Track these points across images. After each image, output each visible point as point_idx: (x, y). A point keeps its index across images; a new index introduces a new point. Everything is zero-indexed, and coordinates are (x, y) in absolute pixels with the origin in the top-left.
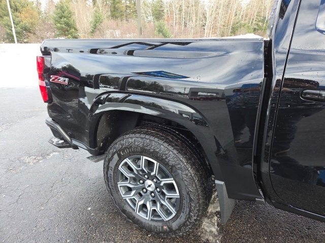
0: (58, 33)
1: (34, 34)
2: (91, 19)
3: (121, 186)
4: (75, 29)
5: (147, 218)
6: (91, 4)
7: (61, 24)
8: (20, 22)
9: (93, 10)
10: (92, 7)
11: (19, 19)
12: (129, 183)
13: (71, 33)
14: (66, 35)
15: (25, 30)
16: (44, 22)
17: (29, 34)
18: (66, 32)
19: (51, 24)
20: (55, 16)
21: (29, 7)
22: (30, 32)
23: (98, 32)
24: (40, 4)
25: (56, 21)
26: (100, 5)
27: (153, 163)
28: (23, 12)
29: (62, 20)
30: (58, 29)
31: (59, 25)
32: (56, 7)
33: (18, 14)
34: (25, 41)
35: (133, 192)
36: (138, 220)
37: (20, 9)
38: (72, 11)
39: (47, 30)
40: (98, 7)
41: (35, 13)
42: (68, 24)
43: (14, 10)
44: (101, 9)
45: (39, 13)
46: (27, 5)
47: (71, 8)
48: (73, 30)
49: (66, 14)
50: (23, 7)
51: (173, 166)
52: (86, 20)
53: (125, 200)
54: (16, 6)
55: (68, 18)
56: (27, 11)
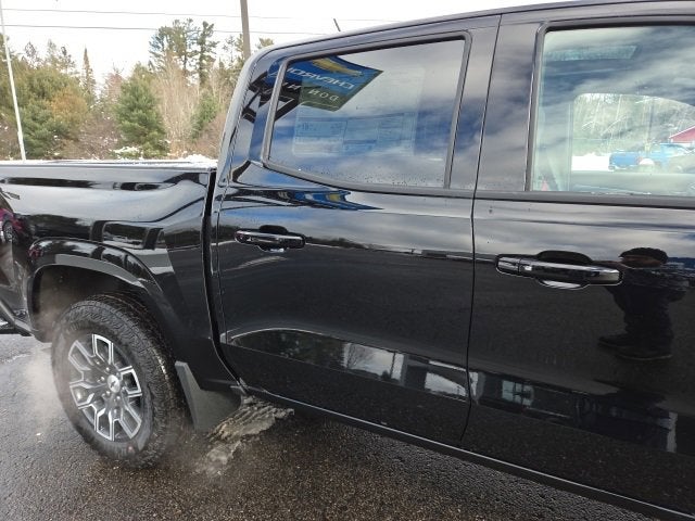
0: (125, 139)
1: (77, 140)
2: (193, 111)
3: (74, 389)
4: (160, 131)
5: (110, 438)
6: (197, 83)
7: (131, 121)
8: (48, 117)
9: (199, 94)
10: (198, 88)
11: (47, 111)
12: (84, 382)
13: (151, 139)
14: (139, 143)
15: (58, 132)
16: (97, 116)
17: (65, 141)
18: (142, 137)
19: (112, 122)
20: (120, 105)
21: (69, 90)
22: (67, 138)
23: (205, 136)
24: (94, 82)
25: (122, 115)
26: (214, 85)
27: (107, 345)
28: (56, 99)
29: (135, 113)
30: (127, 130)
31: (127, 123)
32: (122, 88)
33: (45, 102)
34: (56, 154)
35: (91, 396)
36: (98, 442)
37: (51, 93)
38: (156, 97)
39: (103, 134)
40: (210, 88)
41: (81, 101)
42: (144, 122)
43: (39, 94)
44: (214, 90)
45: (90, 99)
46: (66, 85)
47: (152, 91)
48: (156, 133)
49: (142, 101)
50: (57, 88)
51: (126, 345)
52: (183, 113)
53: (81, 410)
54: (41, 87)
55: (147, 109)
56: (63, 98)
